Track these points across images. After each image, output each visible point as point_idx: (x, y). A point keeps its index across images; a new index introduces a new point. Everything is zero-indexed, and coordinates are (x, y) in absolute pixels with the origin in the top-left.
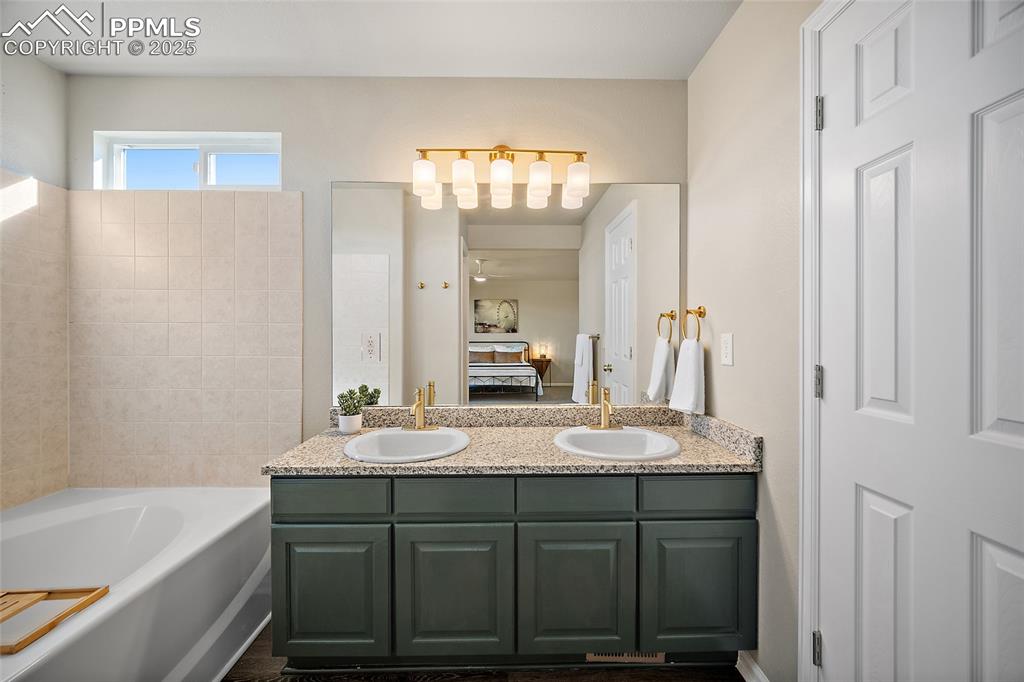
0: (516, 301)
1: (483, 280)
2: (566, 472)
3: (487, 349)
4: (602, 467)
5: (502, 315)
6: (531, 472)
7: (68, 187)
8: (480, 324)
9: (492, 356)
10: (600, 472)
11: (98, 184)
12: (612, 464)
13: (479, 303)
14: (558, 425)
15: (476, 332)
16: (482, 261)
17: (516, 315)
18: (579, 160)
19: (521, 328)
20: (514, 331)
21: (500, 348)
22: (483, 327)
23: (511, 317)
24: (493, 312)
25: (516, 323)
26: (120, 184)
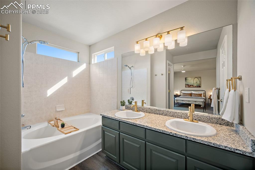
0: (200, 77)
1: (184, 72)
2: (159, 131)
3: (190, 92)
4: (171, 133)
5: (195, 82)
6: (149, 128)
7: (90, 64)
8: (187, 85)
9: (191, 95)
10: (170, 134)
11: (93, 63)
12: (176, 133)
13: (187, 78)
14: (176, 117)
15: (186, 87)
16: (184, 66)
17: (200, 82)
18: (181, 30)
19: (202, 86)
20: (200, 87)
21: (193, 92)
22: (189, 86)
23: (198, 82)
24: (191, 81)
25: (200, 84)
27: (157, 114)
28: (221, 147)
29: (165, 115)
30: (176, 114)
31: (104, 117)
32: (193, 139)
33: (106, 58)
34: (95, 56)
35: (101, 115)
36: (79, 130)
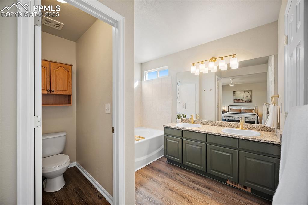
0: (251, 91)
1: (233, 85)
2: (218, 135)
3: (239, 108)
4: (227, 135)
5: (245, 96)
6: (209, 133)
7: (141, 81)
8: (236, 99)
9: (240, 110)
10: (227, 136)
11: (145, 80)
13: (236, 92)
14: (228, 127)
15: (234, 102)
16: (232, 79)
17: (251, 96)
18: (234, 57)
19: (253, 100)
20: (251, 102)
21: (243, 108)
22: (238, 101)
23: (249, 97)
24: (240, 95)
25: (251, 98)
26: (147, 79)
27: (212, 125)
28: (262, 141)
29: (219, 126)
30: (228, 125)
31: (166, 128)
32: (244, 138)
33: (159, 76)
34: (147, 73)
35: (163, 126)
36: (144, 138)
